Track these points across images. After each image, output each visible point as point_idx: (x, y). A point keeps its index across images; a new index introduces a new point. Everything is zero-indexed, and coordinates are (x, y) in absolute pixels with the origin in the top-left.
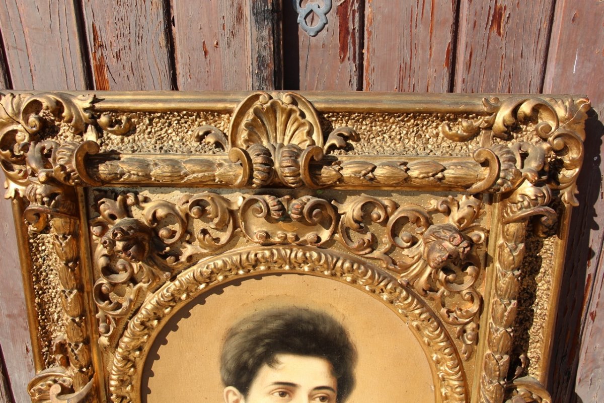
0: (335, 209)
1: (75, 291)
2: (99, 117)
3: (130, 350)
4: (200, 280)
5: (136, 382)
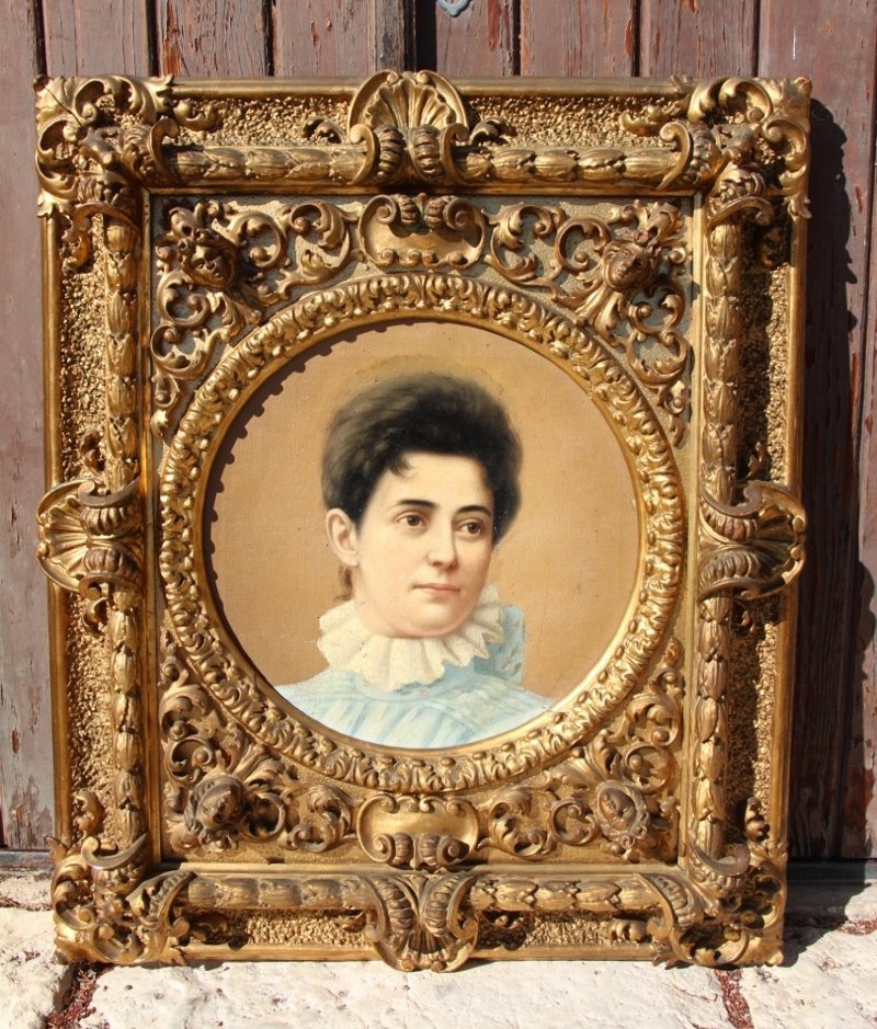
0: (486, 219)
1: (127, 336)
2: (176, 105)
3: (195, 435)
4: (301, 322)
5: (198, 494)
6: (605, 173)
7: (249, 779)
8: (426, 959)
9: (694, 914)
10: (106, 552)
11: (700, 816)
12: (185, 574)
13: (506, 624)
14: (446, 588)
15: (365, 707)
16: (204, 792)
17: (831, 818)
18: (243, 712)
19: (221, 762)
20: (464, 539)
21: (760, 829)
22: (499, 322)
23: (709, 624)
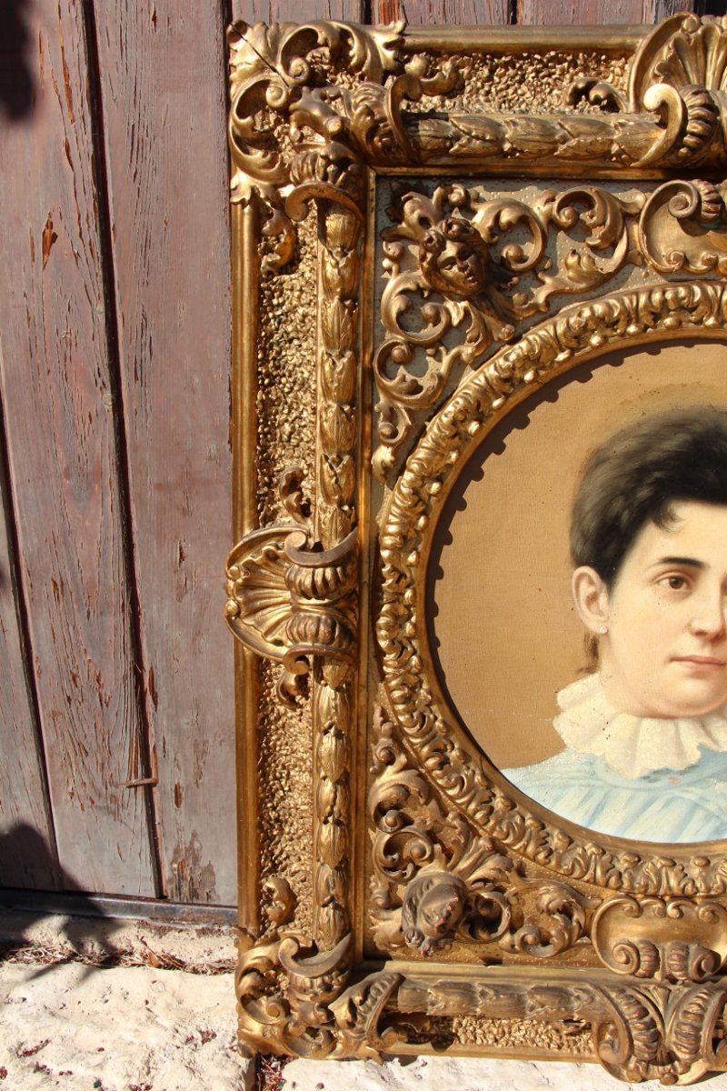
1: (348, 354)
2: (408, 61)
3: (424, 478)
4: (563, 340)
5: (424, 548)
7: (473, 877)
8: (656, 1070)
10: (319, 620)
12: (405, 642)
14: (709, 662)
15: (605, 795)
16: (422, 893)
18: (469, 802)
19: (440, 858)
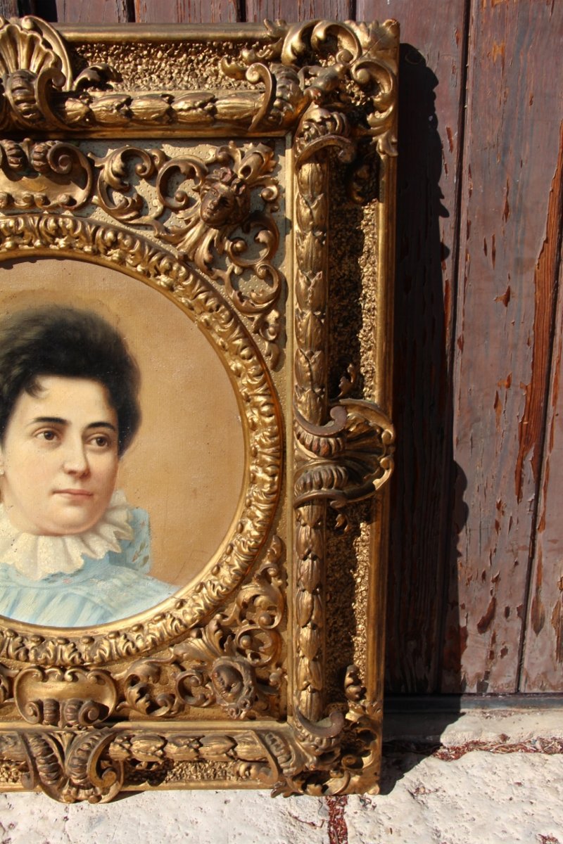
0: (91, 162)
6: (197, 115)
8: (82, 794)
9: (295, 768)
11: (301, 688)
13: (134, 523)
14: (81, 493)
15: (18, 593)
17: (432, 664)
20: (93, 451)
21: (357, 693)
22: (109, 258)
23: (304, 528)
